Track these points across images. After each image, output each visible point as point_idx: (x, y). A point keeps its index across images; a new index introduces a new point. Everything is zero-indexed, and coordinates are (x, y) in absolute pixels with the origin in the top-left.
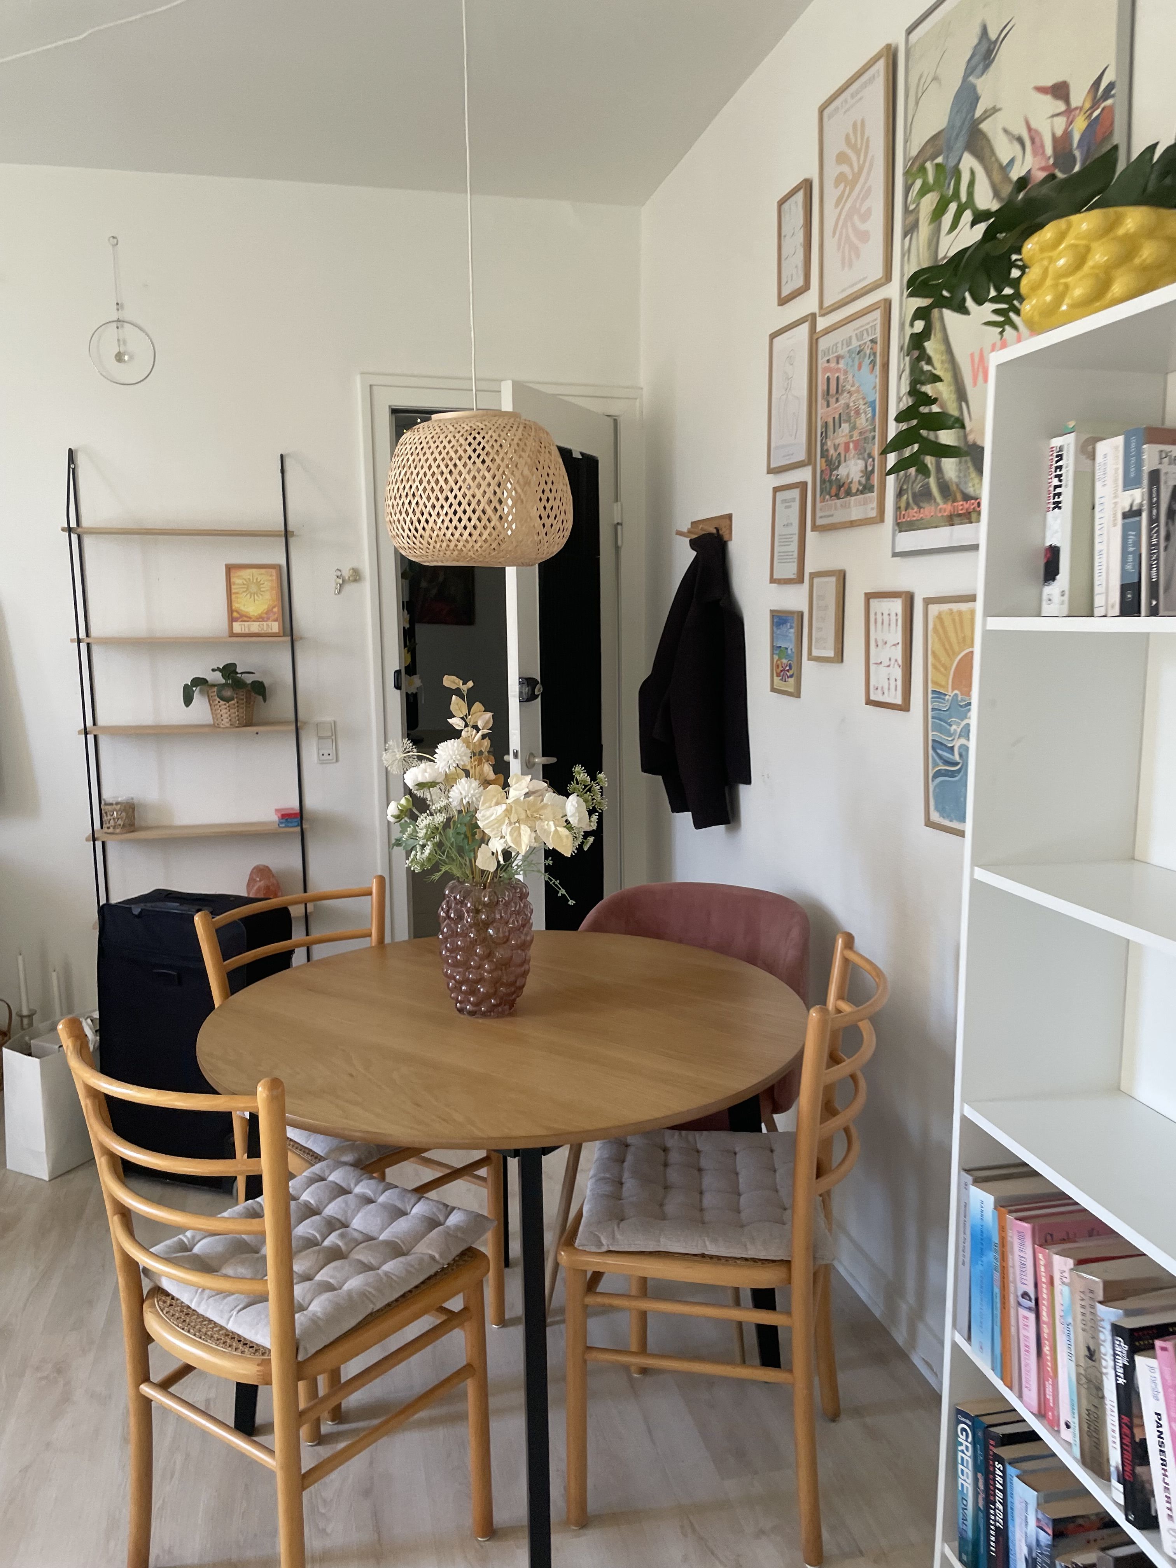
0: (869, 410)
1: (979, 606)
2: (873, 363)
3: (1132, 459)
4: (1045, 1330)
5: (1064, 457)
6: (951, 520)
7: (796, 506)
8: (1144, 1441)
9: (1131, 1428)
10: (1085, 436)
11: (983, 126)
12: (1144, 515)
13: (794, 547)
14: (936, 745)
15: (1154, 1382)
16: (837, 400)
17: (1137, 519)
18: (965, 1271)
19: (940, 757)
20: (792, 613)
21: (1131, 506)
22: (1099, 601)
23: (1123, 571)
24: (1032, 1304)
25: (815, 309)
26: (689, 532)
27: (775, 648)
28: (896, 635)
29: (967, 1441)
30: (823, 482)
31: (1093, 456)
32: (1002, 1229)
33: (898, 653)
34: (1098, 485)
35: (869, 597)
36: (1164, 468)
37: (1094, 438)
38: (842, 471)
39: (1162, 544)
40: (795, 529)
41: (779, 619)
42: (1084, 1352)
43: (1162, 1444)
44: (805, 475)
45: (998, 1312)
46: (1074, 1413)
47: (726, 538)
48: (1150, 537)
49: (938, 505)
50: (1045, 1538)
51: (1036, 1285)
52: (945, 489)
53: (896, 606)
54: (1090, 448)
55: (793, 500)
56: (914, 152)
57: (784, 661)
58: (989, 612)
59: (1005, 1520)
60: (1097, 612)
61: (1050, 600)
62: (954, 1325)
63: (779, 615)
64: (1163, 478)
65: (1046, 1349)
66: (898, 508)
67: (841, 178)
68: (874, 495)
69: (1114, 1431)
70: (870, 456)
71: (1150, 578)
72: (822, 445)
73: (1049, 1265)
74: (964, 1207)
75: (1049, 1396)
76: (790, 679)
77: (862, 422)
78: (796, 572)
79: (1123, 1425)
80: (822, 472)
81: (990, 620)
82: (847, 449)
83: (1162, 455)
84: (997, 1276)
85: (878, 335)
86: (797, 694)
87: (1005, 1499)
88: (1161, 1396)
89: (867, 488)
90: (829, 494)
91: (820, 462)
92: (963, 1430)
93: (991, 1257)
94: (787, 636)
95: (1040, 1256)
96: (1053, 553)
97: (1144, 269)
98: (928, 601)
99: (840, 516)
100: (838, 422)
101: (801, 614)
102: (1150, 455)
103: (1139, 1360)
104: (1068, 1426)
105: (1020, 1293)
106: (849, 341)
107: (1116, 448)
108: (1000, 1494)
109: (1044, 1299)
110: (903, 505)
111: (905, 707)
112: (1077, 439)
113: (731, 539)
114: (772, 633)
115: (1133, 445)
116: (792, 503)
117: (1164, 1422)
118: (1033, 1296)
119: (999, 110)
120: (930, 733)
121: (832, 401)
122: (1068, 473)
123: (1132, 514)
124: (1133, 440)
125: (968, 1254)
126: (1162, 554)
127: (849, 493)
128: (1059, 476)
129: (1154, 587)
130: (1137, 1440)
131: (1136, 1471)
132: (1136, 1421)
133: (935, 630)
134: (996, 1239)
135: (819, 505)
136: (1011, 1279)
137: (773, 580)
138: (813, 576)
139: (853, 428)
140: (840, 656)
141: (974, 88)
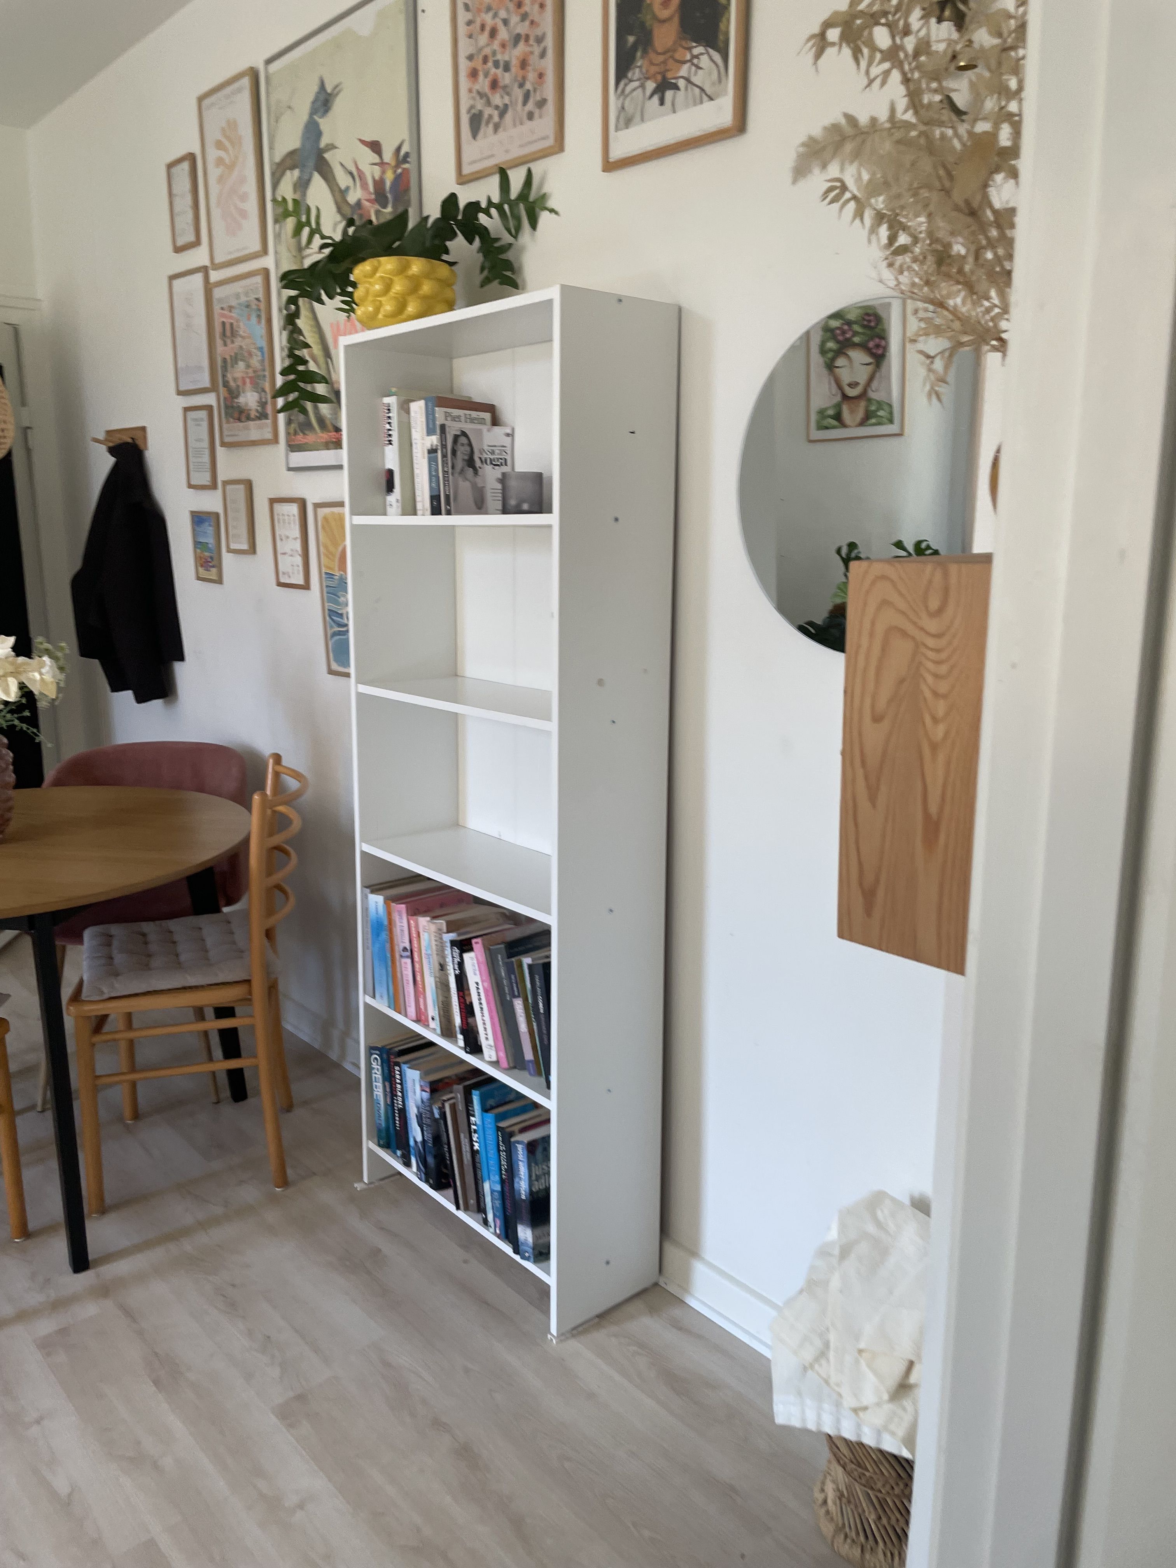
0: (259, 354)
1: (347, 509)
2: (259, 316)
3: (430, 416)
4: (417, 966)
5: (391, 411)
6: (327, 446)
7: (205, 424)
8: (471, 1003)
9: (464, 998)
10: (403, 398)
11: (326, 156)
12: (439, 452)
13: (206, 458)
14: (332, 613)
15: (474, 966)
16: (233, 342)
17: (436, 454)
18: (368, 952)
19: (333, 620)
20: (209, 514)
21: (432, 445)
22: (419, 506)
23: (431, 488)
24: (409, 953)
25: (207, 262)
26: (106, 440)
27: (197, 544)
28: (296, 532)
29: (378, 1065)
30: (227, 407)
31: (408, 412)
32: (389, 914)
33: (298, 546)
34: (413, 431)
35: (273, 501)
36: (448, 423)
37: (408, 399)
38: (242, 400)
39: (450, 471)
40: (206, 444)
41: (199, 519)
42: (437, 967)
43: (480, 999)
44: (210, 399)
45: (390, 969)
46: (435, 1008)
47: (142, 446)
48: (443, 467)
49: (316, 433)
50: (426, 1095)
51: (410, 942)
52: (321, 421)
53: (294, 509)
54: (405, 406)
55: (202, 420)
56: (277, 159)
57: (207, 554)
58: (353, 513)
59: (403, 1102)
60: (419, 512)
61: (391, 505)
62: (365, 992)
63: (198, 515)
64: (447, 429)
65: (418, 978)
66: (288, 434)
67: (220, 161)
68: (269, 422)
69: (456, 1005)
70: (263, 390)
71: (445, 492)
72: (224, 376)
73: (417, 926)
74: (365, 910)
75: (422, 1007)
76: (212, 569)
77: (255, 362)
78: (209, 480)
79: (460, 998)
80: (225, 399)
81: (355, 517)
82: (244, 383)
83: (447, 415)
84: (388, 946)
85: (261, 295)
86: (219, 581)
87: (402, 1088)
88: (478, 972)
89: (263, 416)
90: (232, 417)
91: (222, 389)
92: (376, 1059)
93: (384, 935)
94: (206, 533)
95: (412, 922)
96: (390, 473)
97: (425, 298)
98: (317, 506)
99: (242, 437)
100: (235, 359)
101: (217, 515)
102: (440, 412)
103: (466, 956)
104: (433, 1019)
105: (401, 948)
106: (237, 296)
107: (420, 407)
108: (399, 1086)
109: (415, 948)
110: (292, 431)
111: (306, 586)
112: (398, 400)
113: (146, 448)
114: (194, 530)
115: (430, 407)
116: (201, 423)
117: (480, 987)
118: (408, 948)
119: (336, 148)
120: (326, 604)
121: (228, 341)
122: (395, 422)
123: (432, 451)
124: (430, 404)
125: (370, 942)
126: (451, 477)
127: (249, 418)
128: (389, 423)
129: (447, 497)
130: (468, 1003)
131: (469, 1021)
132: (466, 992)
133: (323, 527)
134: (386, 923)
135: (225, 426)
136: (396, 942)
137: (190, 486)
138: (226, 483)
139: (248, 366)
140: (253, 549)
141: (317, 125)
